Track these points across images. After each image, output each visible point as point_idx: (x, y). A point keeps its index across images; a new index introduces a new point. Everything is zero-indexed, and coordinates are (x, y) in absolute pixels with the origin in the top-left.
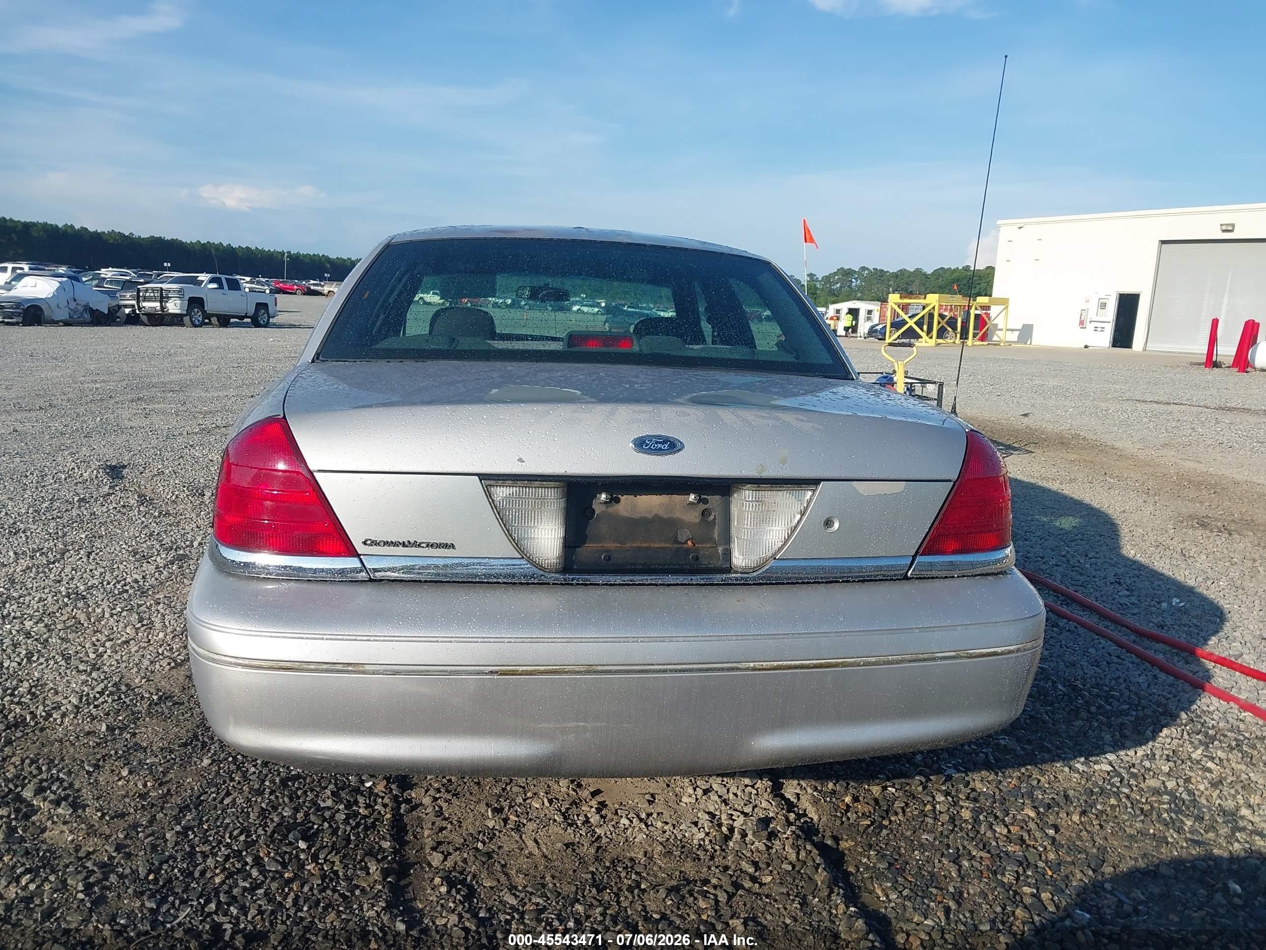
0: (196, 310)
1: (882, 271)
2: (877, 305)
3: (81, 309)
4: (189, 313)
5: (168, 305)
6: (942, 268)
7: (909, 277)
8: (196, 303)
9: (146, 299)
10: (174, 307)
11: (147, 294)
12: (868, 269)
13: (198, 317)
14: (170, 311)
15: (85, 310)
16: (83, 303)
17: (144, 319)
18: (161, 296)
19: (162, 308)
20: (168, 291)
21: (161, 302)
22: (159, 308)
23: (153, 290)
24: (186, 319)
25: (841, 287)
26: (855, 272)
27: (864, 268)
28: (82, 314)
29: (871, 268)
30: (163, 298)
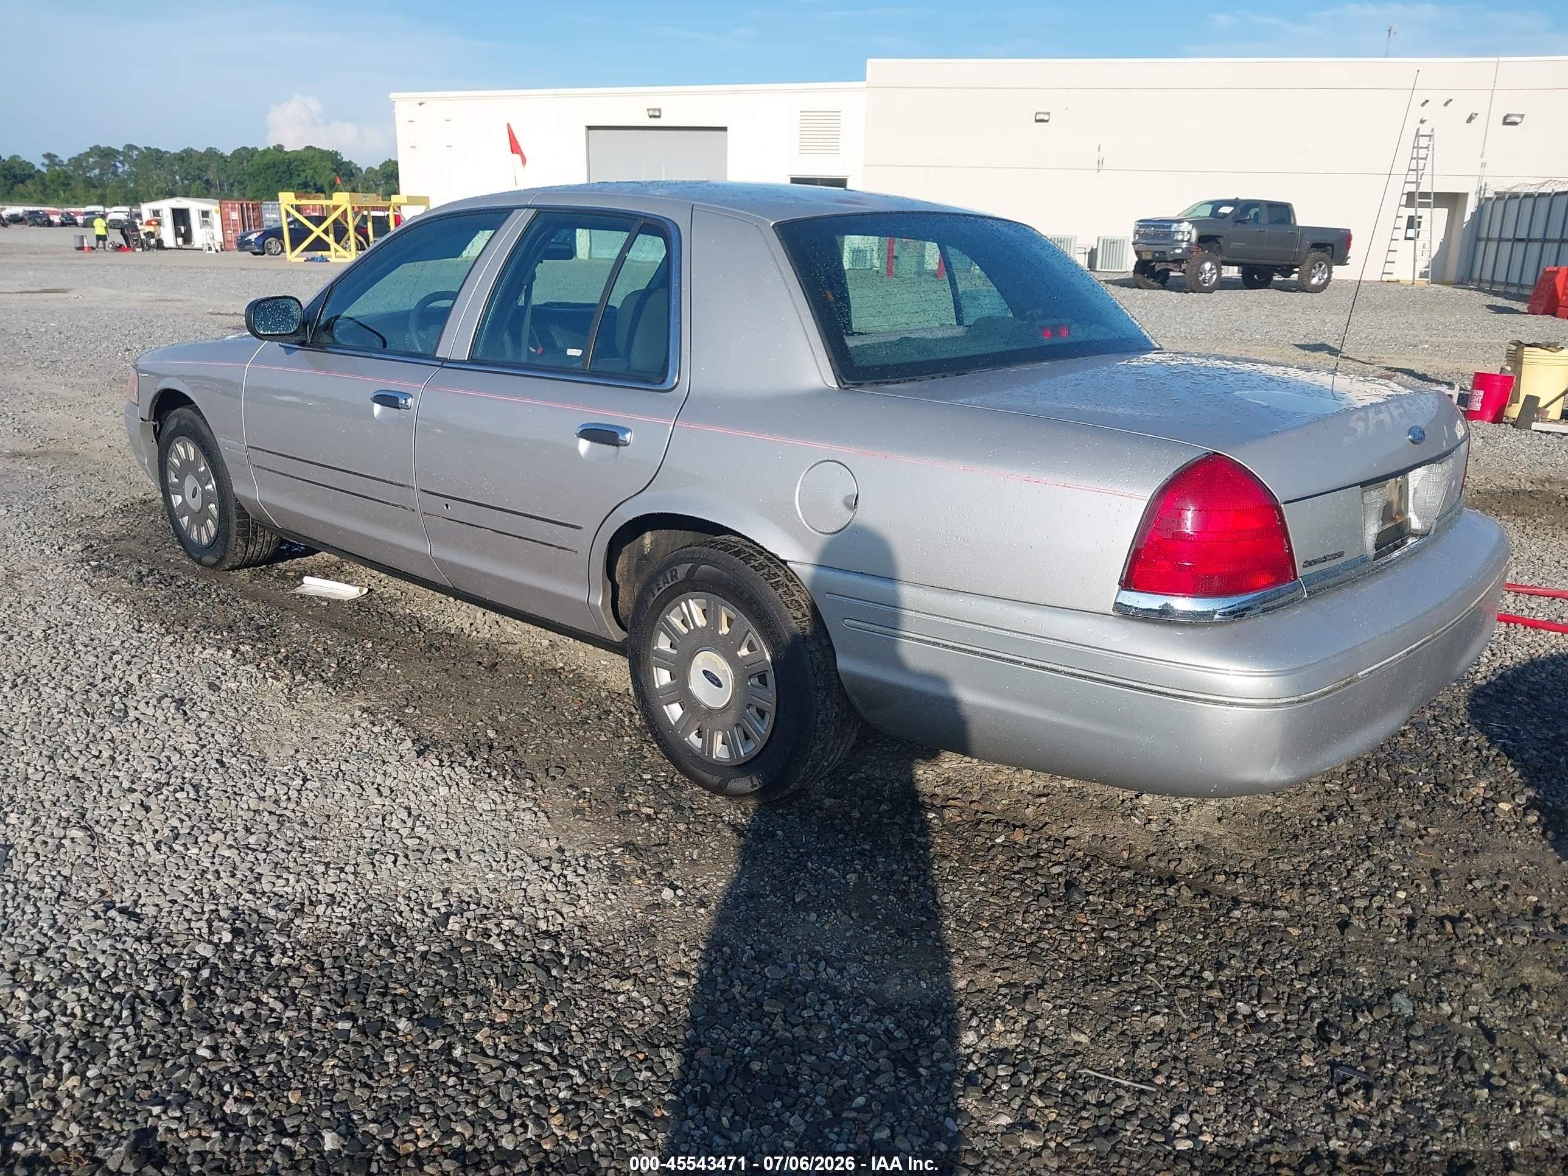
1: (158, 151)
2: (215, 204)
6: (245, 148)
7: (200, 160)
12: (136, 148)
25: (102, 174)
26: (118, 152)
27: (130, 147)
29: (141, 145)
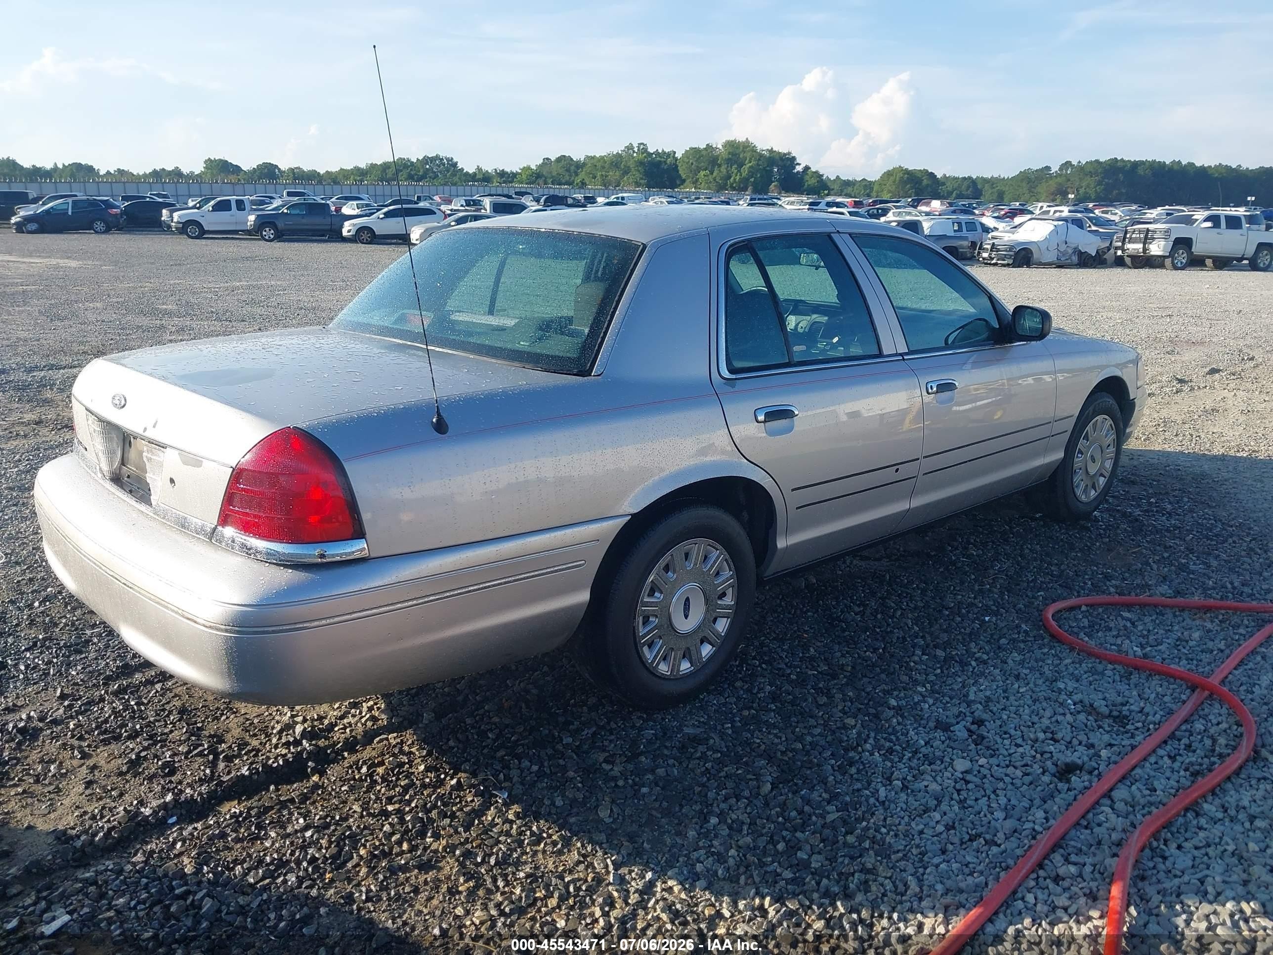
0: (1181, 251)
3: (1070, 251)
4: (1171, 255)
5: (1151, 246)
8: (1183, 243)
9: (1131, 241)
10: (1157, 249)
11: (1134, 236)
13: (1182, 257)
14: (1152, 253)
15: (1074, 252)
16: (1074, 246)
17: (1128, 261)
18: (1146, 238)
19: (1145, 249)
20: (1154, 232)
21: (1144, 244)
22: (1141, 250)
23: (1140, 232)
24: (1168, 262)
28: (1071, 256)
30: (1147, 238)
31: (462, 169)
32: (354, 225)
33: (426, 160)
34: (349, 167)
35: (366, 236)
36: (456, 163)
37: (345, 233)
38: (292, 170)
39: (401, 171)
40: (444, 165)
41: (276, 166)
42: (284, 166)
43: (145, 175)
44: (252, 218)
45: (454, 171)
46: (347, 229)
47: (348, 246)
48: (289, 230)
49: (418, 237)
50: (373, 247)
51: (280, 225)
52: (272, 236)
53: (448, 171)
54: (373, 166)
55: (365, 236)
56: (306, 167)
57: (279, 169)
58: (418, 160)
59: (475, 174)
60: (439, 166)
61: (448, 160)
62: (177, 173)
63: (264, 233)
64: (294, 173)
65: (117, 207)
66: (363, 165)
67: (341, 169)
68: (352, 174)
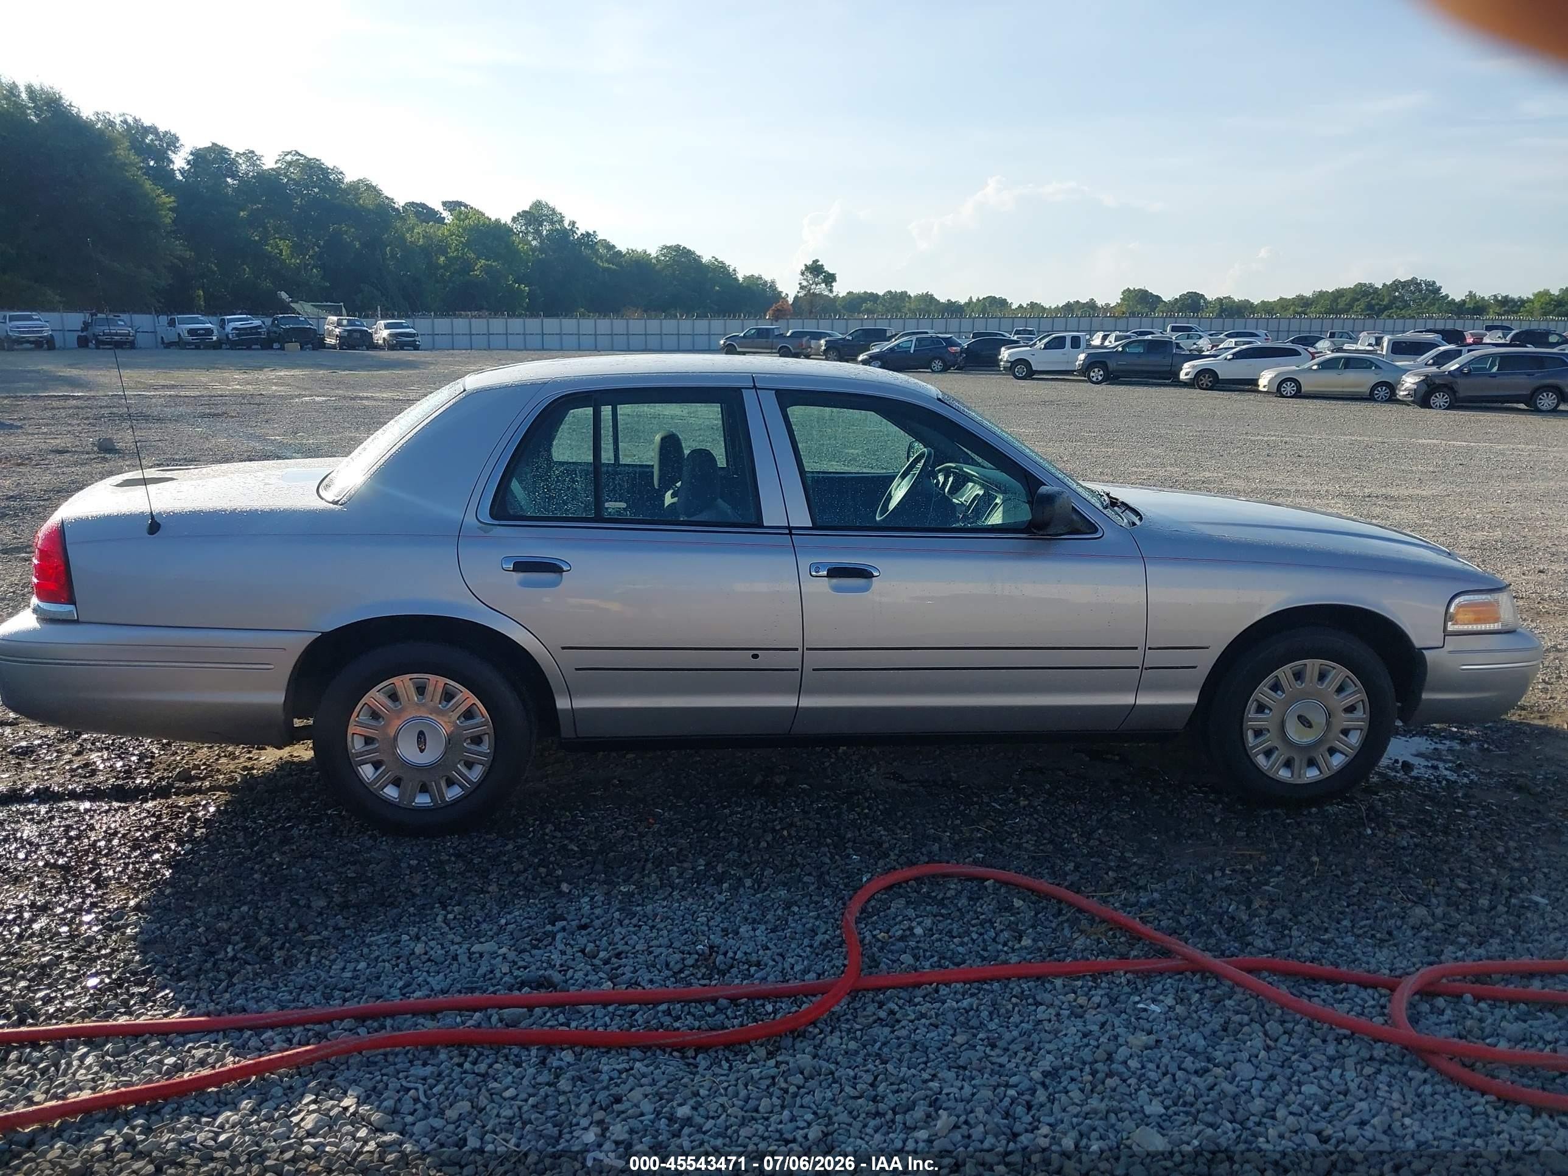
31: (1447, 296)
32: (1194, 367)
33: (1397, 285)
34: (1290, 295)
35: (1208, 380)
36: (1439, 289)
37: (1182, 376)
38: (1220, 300)
39: (1358, 300)
40: (1421, 291)
41: (1202, 296)
42: (1211, 296)
43: (1057, 308)
44: (1082, 357)
45: (1433, 299)
46: (1187, 371)
47: (1185, 391)
48: (1123, 371)
49: (1266, 383)
50: (1216, 393)
51: (1112, 365)
52: (1100, 378)
53: (1424, 299)
54: (1322, 294)
55: (1206, 380)
56: (1237, 297)
57: (1205, 299)
58: (1384, 285)
59: (1464, 302)
60: (1413, 293)
61: (1427, 284)
62: (1092, 305)
63: (1092, 374)
64: (1221, 305)
65: (959, 345)
66: (1308, 294)
67: (1281, 299)
68: (1293, 304)
